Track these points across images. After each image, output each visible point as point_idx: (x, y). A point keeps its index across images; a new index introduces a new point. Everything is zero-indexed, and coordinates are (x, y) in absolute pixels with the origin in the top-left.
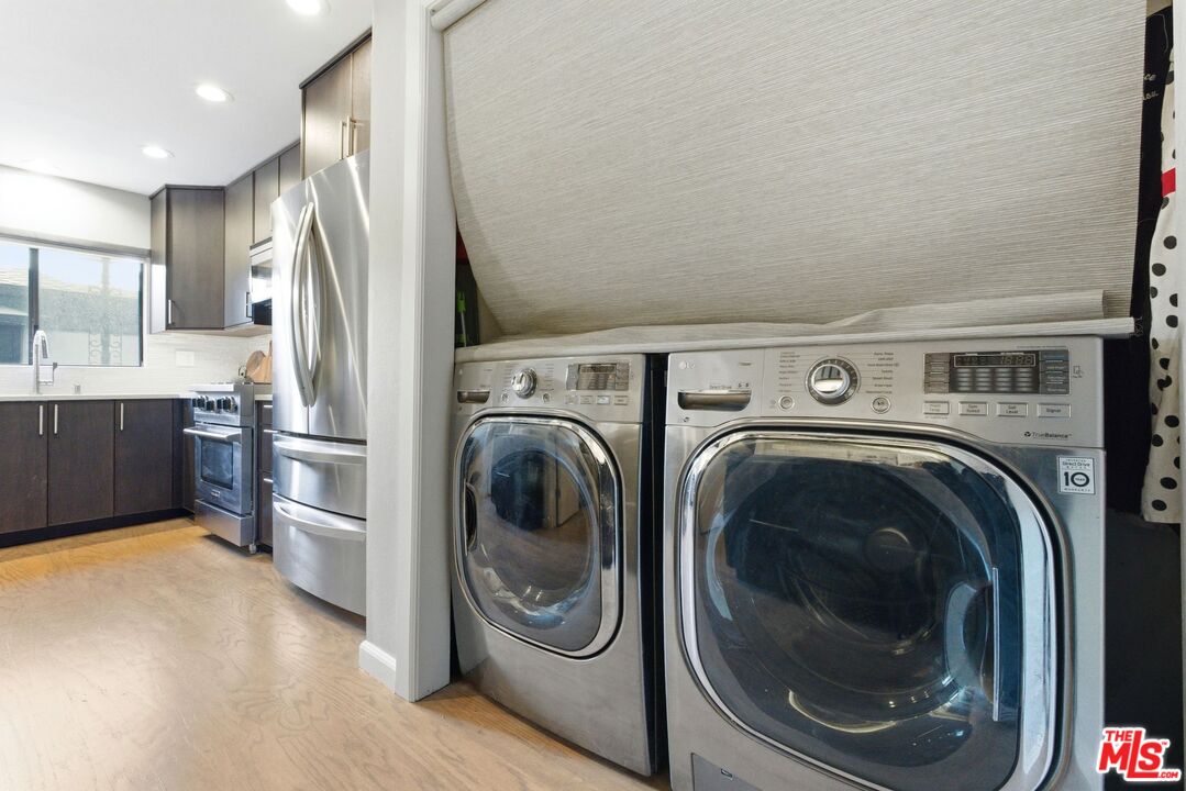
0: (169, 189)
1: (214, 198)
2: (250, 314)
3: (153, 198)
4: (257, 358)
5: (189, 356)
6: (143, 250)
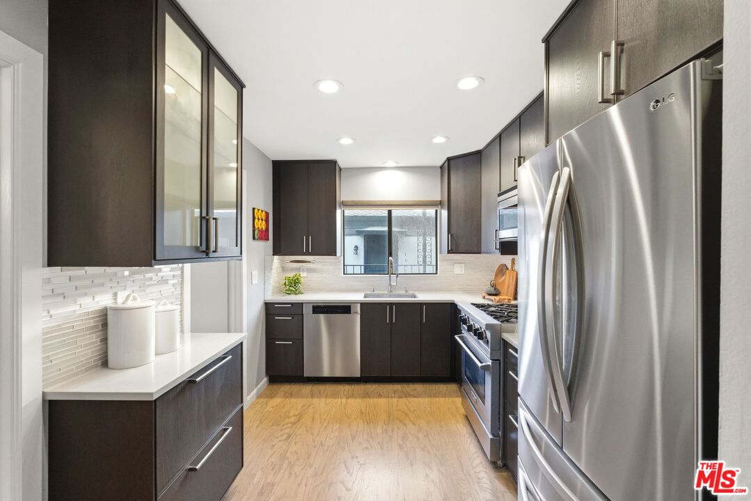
0: (449, 160)
1: (474, 160)
2: (498, 247)
3: (442, 167)
4: (502, 270)
5: (461, 267)
6: (437, 201)
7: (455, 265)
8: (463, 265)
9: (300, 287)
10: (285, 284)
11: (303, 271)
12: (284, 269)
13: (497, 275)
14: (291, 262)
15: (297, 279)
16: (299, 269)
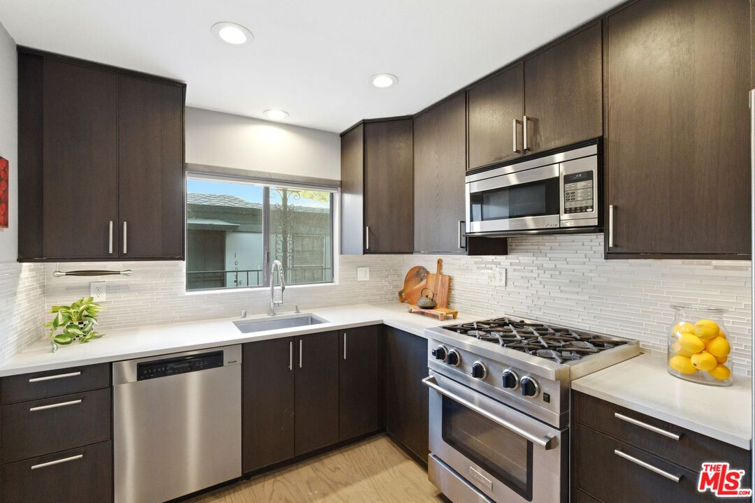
0: (365, 123)
2: (463, 244)
3: (345, 134)
4: (418, 274)
5: (365, 271)
6: (336, 181)
7: (359, 269)
8: (368, 269)
9: (93, 324)
10: (56, 324)
11: (98, 290)
12: (45, 290)
13: (407, 281)
14: (68, 274)
15: (87, 309)
16: (88, 288)
